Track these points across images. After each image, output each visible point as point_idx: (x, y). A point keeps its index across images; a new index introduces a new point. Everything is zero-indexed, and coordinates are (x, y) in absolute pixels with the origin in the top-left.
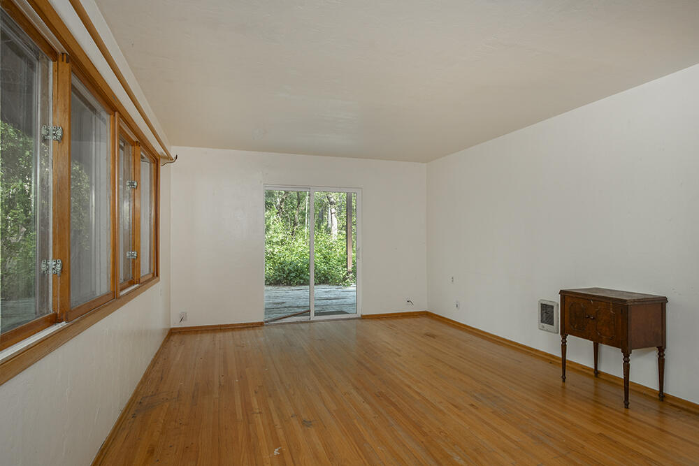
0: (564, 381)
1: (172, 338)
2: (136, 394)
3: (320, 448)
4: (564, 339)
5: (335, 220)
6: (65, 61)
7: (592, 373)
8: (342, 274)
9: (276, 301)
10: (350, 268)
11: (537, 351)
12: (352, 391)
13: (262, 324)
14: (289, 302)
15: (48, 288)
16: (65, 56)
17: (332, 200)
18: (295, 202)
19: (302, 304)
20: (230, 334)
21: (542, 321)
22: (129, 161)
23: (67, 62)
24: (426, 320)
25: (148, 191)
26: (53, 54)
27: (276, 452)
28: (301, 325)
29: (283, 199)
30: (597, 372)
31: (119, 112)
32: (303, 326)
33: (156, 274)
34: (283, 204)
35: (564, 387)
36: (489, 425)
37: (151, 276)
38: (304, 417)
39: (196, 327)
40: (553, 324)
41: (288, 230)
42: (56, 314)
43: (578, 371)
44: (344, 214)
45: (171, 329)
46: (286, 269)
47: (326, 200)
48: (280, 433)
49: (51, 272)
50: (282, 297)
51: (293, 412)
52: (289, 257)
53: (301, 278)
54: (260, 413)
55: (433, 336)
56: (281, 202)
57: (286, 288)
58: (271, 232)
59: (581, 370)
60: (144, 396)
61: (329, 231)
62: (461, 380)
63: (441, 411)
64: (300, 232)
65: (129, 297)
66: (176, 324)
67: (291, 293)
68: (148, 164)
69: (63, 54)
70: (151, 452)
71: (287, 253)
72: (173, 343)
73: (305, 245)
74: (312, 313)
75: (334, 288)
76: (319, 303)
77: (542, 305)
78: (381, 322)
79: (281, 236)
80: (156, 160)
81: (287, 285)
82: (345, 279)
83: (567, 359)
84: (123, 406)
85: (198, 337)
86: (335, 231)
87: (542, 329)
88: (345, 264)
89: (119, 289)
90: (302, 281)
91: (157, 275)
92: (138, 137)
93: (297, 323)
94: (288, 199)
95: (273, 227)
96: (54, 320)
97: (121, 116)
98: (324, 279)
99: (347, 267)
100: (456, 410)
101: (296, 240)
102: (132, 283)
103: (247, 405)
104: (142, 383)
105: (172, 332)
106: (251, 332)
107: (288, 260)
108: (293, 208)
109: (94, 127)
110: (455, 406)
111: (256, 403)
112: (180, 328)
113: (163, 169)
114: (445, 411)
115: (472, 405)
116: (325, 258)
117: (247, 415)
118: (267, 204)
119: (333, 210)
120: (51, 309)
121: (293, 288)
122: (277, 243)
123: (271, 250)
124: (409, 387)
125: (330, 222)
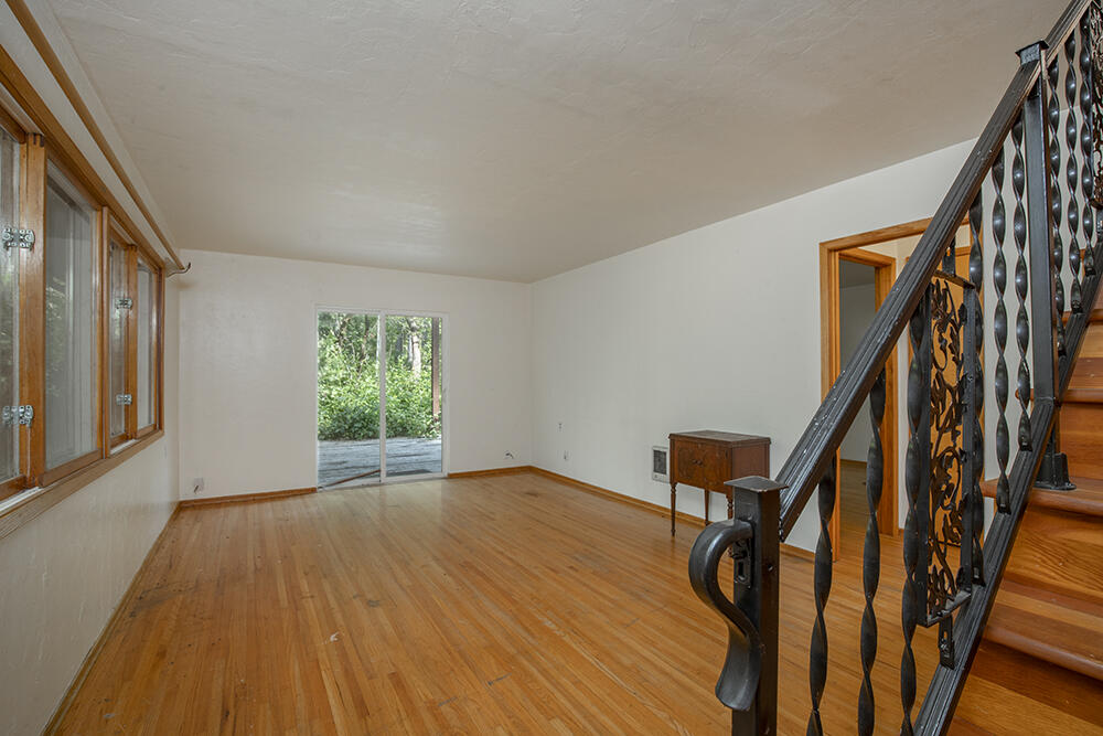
0: (673, 535)
1: (181, 515)
2: (134, 587)
3: (389, 629)
4: (674, 487)
5: (418, 352)
6: (38, 143)
7: (703, 524)
8: (426, 423)
9: (335, 460)
10: (436, 415)
11: (649, 504)
12: (433, 564)
13: (313, 490)
14: (352, 460)
15: (12, 442)
16: (38, 138)
17: (414, 325)
18: (362, 326)
19: (371, 463)
20: (268, 505)
21: (655, 471)
22: (120, 271)
23: (42, 146)
24: (529, 477)
25: (147, 312)
26: (22, 135)
27: (333, 638)
28: (368, 489)
29: (344, 323)
30: (707, 522)
31: (109, 207)
32: (370, 490)
33: (158, 426)
34: (345, 329)
35: (673, 541)
36: (588, 586)
37: (152, 428)
38: (370, 596)
39: (217, 499)
40: (665, 473)
41: (351, 365)
42: (25, 477)
43: (690, 523)
44: (429, 345)
45: (181, 503)
46: (349, 417)
47: (405, 325)
48: (339, 617)
49: (16, 422)
50: (343, 455)
51: (355, 593)
52: (353, 402)
53: (369, 430)
54: (312, 597)
55: (535, 495)
56: (342, 327)
57: (350, 443)
58: (326, 368)
59: (692, 522)
60: (147, 589)
61: (409, 365)
62: (562, 541)
63: (536, 577)
64: (369, 368)
65: (123, 456)
66: (187, 494)
67: (355, 449)
68: (147, 274)
69: (35, 135)
70: (162, 654)
71: (351, 396)
72: (183, 520)
73: (375, 386)
74: (383, 474)
75: (414, 442)
76: (392, 460)
77: (655, 451)
78: (475, 481)
79: (341, 374)
80: (159, 269)
81: (351, 439)
82: (429, 429)
83: (677, 509)
84: (118, 602)
85: (222, 511)
86: (417, 367)
87: (655, 479)
88: (429, 409)
89: (109, 446)
90: (371, 433)
91: (161, 428)
92: (134, 239)
93: (363, 486)
94: (352, 322)
95: (329, 360)
96: (21, 485)
97: (112, 212)
98: (400, 430)
99: (431, 413)
100: (552, 574)
101: (364, 379)
102: (125, 438)
103: (293, 589)
104: (141, 572)
105: (182, 508)
106: (298, 501)
107: (352, 406)
108: (359, 335)
109: (72, 228)
110: (553, 570)
111: (306, 586)
112: (195, 501)
113: (168, 281)
114: (542, 577)
115: (571, 567)
116: (403, 401)
117: (295, 601)
118: (321, 329)
119: (415, 339)
120: (17, 471)
121: (359, 443)
122: (336, 383)
123: (327, 392)
124: (502, 553)
125: (411, 355)
